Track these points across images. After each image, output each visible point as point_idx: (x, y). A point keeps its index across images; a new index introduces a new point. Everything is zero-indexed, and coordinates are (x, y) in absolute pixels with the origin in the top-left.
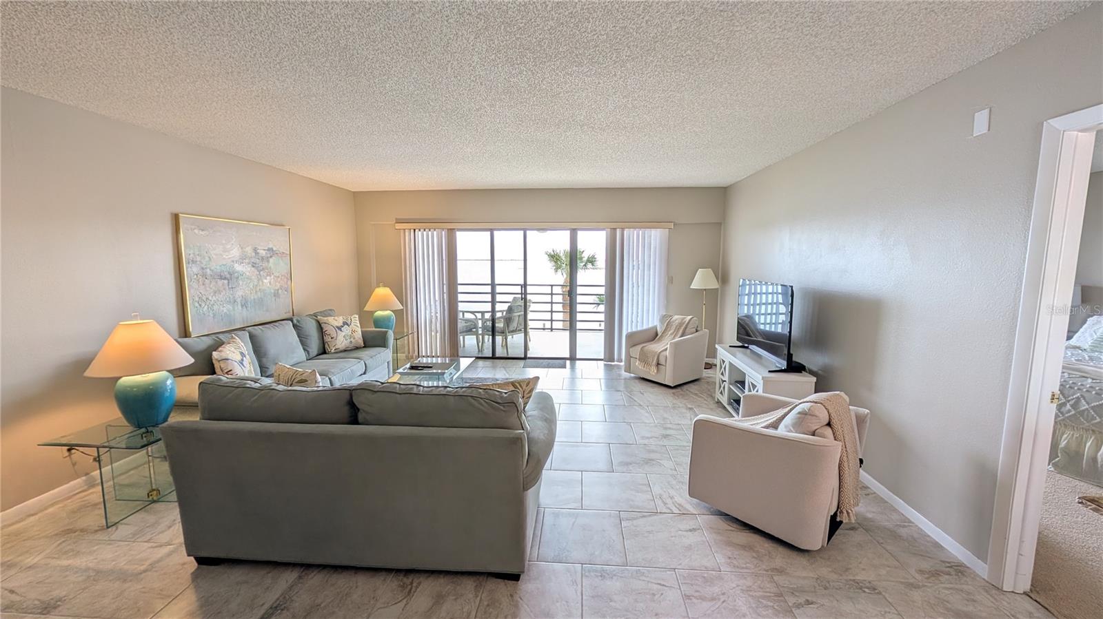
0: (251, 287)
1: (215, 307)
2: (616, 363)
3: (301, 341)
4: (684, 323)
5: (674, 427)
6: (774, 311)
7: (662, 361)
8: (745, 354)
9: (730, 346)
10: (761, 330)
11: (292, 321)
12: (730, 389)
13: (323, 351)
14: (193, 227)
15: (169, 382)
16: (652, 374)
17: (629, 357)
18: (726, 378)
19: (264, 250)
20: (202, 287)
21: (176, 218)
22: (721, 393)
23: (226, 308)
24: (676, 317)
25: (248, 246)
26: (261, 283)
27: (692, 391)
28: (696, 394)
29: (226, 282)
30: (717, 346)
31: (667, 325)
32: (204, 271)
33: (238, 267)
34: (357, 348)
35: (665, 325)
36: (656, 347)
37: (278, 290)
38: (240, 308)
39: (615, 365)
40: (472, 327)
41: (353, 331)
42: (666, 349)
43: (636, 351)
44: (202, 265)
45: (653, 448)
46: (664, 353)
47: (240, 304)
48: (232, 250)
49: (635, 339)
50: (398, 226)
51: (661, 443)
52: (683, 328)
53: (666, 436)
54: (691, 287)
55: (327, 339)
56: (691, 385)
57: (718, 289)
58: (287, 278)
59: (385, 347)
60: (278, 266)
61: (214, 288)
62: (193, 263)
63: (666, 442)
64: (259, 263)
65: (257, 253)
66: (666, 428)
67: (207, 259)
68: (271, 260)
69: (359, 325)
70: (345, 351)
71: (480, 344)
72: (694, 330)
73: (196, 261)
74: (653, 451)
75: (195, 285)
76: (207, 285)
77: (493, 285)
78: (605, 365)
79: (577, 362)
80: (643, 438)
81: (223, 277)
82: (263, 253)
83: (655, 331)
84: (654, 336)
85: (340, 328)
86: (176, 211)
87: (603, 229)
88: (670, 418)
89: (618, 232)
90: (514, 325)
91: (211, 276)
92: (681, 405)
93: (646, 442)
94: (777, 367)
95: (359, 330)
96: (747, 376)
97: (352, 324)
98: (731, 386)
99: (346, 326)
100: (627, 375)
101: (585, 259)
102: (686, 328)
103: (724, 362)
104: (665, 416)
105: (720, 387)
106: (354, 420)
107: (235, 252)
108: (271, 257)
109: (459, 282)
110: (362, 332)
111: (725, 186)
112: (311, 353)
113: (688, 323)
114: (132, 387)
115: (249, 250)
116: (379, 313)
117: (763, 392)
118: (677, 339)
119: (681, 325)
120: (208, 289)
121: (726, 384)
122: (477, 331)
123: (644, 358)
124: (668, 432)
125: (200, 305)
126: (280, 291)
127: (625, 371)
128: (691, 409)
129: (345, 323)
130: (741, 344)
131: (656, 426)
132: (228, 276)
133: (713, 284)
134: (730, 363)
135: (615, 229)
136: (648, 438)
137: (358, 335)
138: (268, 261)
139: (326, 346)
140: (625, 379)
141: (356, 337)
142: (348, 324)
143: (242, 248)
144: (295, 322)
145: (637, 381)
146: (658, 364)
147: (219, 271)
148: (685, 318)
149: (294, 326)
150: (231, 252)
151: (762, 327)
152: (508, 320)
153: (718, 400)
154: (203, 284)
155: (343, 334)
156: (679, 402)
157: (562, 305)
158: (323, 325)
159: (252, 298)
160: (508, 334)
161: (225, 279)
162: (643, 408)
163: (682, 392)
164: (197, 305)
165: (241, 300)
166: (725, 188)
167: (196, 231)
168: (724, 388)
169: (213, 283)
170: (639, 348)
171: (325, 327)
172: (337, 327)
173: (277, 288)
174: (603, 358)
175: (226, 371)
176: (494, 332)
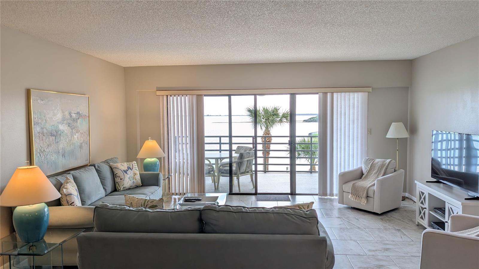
0: (68, 141)
1: (48, 156)
2: (328, 197)
3: (101, 182)
4: (384, 165)
5: (391, 243)
6: (452, 156)
7: (371, 194)
8: (439, 187)
9: (427, 182)
10: (444, 169)
11: (95, 167)
12: (430, 214)
13: (115, 190)
14: (37, 98)
15: (46, 209)
16: (363, 204)
17: (342, 192)
18: (426, 205)
19: (75, 113)
20: (42, 142)
21: (28, 93)
22: (422, 218)
23: (53, 157)
24: (377, 160)
25: (66, 111)
26: (73, 138)
27: (394, 217)
28: (399, 219)
29: (54, 138)
30: (416, 182)
31: (371, 167)
32: (43, 130)
33: (61, 127)
34: (137, 187)
35: (369, 166)
36: (365, 183)
37: (82, 143)
38: (61, 157)
39: (327, 199)
40: (211, 170)
41: (135, 174)
42: (374, 185)
43: (348, 187)
44: (42, 126)
45: (380, 258)
46: (372, 188)
47: (61, 155)
48: (58, 114)
49: (346, 178)
50: (158, 93)
51: (384, 254)
52: (384, 168)
53: (387, 250)
54: (387, 137)
55: (117, 180)
56: (393, 213)
57: (407, 138)
58: (87, 135)
59: (158, 186)
60: (82, 125)
61: (48, 143)
62: (37, 124)
63: (387, 253)
64: (72, 122)
65: (71, 116)
66: (385, 244)
67: (44, 121)
68: (79, 121)
69: (137, 169)
70: (129, 189)
71: (216, 184)
72: (393, 170)
73: (39, 123)
74: (381, 260)
75: (38, 141)
76: (44, 141)
77: (230, 137)
78: (319, 198)
79: (297, 196)
80: (370, 250)
81: (53, 135)
82: (74, 115)
83: (360, 171)
84: (360, 175)
85: (125, 172)
86: (28, 87)
87: (317, 93)
88: (386, 237)
89: (329, 95)
90: (243, 168)
91: (46, 133)
92: (390, 228)
93: (373, 253)
94: (469, 196)
95: (138, 173)
96: (446, 203)
97: (134, 168)
98: (431, 212)
99: (130, 170)
100: (342, 206)
101: (281, 115)
102: (387, 168)
103: (423, 193)
104: (381, 235)
105: (420, 213)
106: (202, 231)
107: (59, 116)
108: (79, 118)
109: (205, 135)
110: (140, 174)
111: (411, 59)
112: (107, 190)
113: (388, 164)
114: (25, 213)
115: (67, 113)
116: (148, 160)
117: (462, 213)
118: (380, 178)
119: (383, 165)
120: (45, 143)
121: (427, 212)
122: (214, 173)
123: (355, 192)
124: (388, 247)
125: (40, 155)
126: (83, 144)
127: (339, 203)
128: (399, 230)
129: (129, 168)
130: (435, 180)
131: (377, 243)
132: (55, 134)
133: (405, 134)
134: (429, 194)
135: (326, 93)
136: (374, 251)
137: (138, 177)
138: (77, 122)
139: (117, 185)
140: (339, 209)
141: (137, 178)
142: (130, 169)
143: (63, 113)
144: (97, 167)
145: (350, 210)
146: (367, 197)
147: (50, 130)
148: (384, 161)
149: (97, 170)
150: (57, 115)
151: (444, 167)
152: (240, 164)
153: (418, 223)
154: (42, 140)
155: (128, 176)
156: (387, 225)
157: (262, 152)
158: (114, 170)
159: (68, 149)
160: (239, 175)
161: (54, 136)
162: (362, 230)
163: (387, 218)
164: (38, 155)
165: (62, 151)
166: (412, 60)
167: (39, 101)
168: (424, 214)
169: (47, 139)
170: (350, 184)
171: (116, 171)
172: (124, 171)
173: (81, 142)
174: (317, 193)
175: (70, 203)
176: (231, 173)
